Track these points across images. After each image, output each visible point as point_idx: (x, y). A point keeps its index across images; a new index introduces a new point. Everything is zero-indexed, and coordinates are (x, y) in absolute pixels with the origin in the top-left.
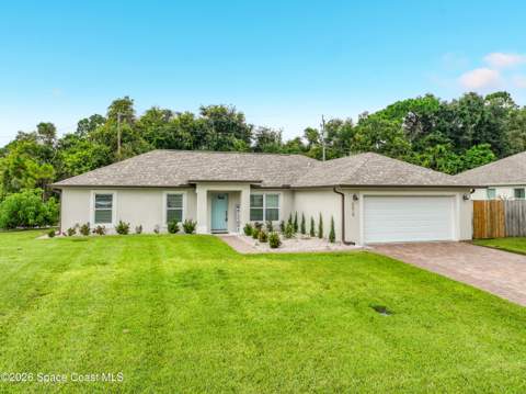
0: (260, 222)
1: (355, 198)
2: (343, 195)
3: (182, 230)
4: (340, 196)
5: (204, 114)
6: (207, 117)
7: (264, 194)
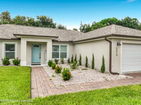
0: (57, 59)
1: (119, 44)
2: (110, 42)
3: (12, 63)
4: (109, 43)
5: (38, 19)
6: (39, 20)
7: (60, 45)
